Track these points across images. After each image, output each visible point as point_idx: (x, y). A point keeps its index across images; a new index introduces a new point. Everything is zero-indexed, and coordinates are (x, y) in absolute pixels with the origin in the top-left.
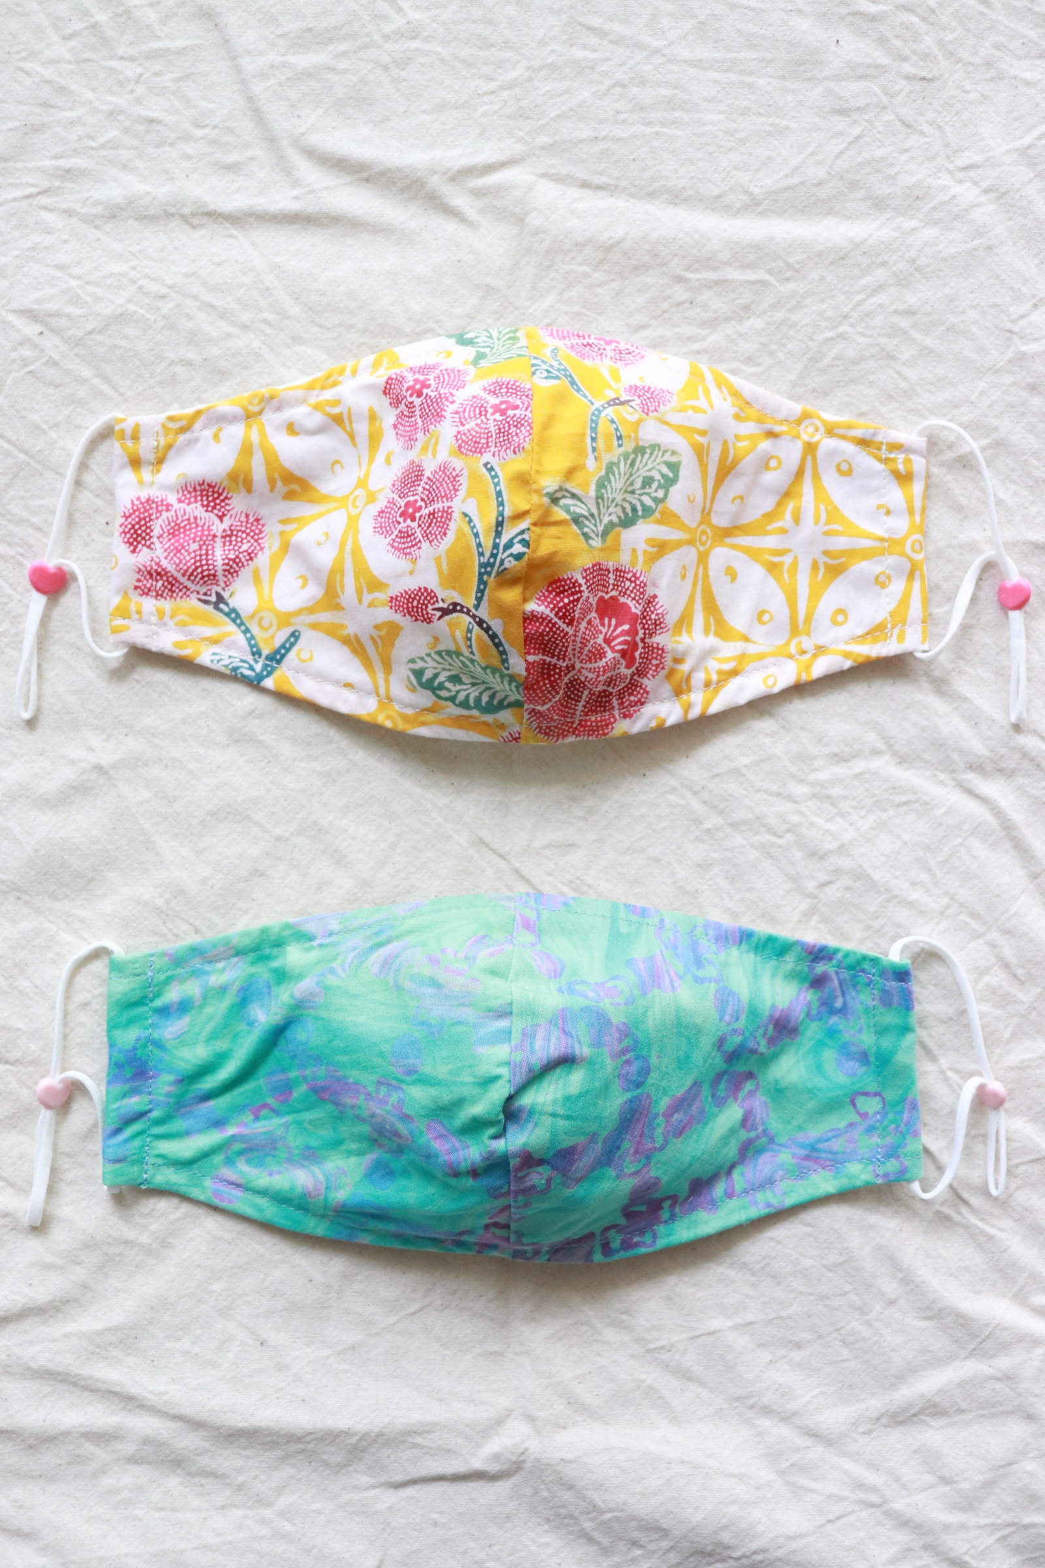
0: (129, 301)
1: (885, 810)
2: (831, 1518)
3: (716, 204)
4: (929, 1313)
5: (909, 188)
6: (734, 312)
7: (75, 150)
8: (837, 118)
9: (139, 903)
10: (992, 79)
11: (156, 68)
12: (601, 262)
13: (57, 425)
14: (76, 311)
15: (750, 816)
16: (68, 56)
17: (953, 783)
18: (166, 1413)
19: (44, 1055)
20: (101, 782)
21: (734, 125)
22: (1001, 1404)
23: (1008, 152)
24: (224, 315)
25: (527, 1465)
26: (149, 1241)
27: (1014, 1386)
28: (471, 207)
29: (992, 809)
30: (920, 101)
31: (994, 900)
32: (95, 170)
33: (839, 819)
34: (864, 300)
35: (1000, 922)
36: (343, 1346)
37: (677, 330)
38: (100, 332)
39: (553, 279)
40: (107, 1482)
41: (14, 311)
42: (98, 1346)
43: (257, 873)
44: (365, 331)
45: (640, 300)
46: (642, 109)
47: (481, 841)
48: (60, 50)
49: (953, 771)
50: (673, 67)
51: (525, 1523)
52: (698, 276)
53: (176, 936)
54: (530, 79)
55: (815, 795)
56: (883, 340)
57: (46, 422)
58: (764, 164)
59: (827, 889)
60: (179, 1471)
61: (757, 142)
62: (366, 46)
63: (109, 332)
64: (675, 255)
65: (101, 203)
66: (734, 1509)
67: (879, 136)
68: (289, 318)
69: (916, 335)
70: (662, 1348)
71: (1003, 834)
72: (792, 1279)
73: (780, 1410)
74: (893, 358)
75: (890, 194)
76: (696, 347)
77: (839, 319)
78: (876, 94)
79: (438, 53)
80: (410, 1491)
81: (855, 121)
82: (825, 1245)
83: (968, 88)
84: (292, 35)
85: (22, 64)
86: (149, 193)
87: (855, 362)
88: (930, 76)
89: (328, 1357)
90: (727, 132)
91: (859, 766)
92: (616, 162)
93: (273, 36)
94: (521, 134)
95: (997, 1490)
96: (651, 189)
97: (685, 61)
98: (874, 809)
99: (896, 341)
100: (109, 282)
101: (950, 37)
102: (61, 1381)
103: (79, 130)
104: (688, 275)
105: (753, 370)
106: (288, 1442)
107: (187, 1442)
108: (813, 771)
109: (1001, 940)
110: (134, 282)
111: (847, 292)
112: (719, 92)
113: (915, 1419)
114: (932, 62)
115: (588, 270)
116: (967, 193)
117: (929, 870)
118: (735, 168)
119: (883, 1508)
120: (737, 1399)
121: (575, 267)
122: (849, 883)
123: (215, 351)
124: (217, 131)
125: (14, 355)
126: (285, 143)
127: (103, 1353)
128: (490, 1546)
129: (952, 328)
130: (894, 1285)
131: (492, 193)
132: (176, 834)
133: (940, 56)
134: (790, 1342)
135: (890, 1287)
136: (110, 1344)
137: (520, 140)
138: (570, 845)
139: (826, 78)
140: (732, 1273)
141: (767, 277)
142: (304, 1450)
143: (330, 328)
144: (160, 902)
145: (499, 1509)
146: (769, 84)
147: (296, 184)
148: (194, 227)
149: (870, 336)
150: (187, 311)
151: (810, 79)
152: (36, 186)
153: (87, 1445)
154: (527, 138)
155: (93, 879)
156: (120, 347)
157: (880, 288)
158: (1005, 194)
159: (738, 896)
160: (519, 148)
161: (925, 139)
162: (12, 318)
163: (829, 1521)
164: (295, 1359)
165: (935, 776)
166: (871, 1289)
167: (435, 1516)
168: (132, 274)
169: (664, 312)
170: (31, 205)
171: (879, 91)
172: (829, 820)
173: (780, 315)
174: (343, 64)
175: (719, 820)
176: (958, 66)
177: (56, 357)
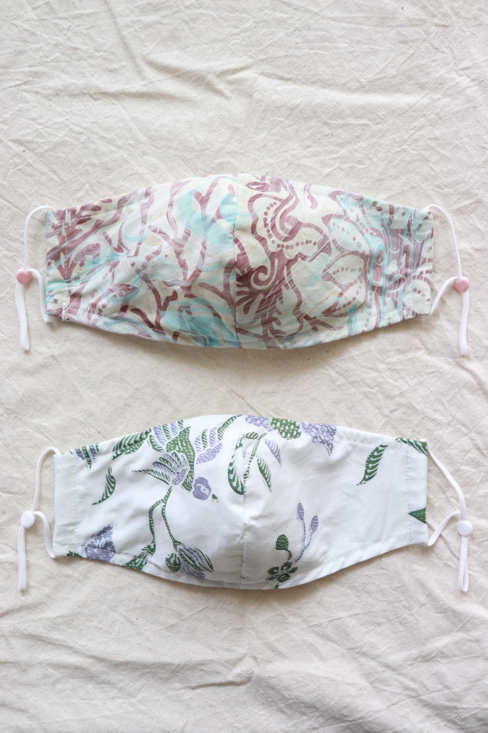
0: (65, 135)
1: (423, 376)
2: (393, 703)
3: (344, 87)
4: (441, 610)
5: (436, 79)
6: (352, 139)
7: (39, 63)
8: (402, 45)
9: (72, 420)
10: (477, 26)
11: (77, 23)
12: (289, 116)
13: (31, 195)
14: (41, 140)
15: (359, 379)
16: (35, 17)
17: (455, 363)
18: (87, 655)
19: (28, 490)
20: (54, 363)
21: (352, 49)
22: (474, 653)
23: (484, 61)
24: (110, 142)
25: (253, 679)
26: (78, 576)
27: (480, 644)
28: (227, 89)
29: (473, 376)
30: (442, 37)
31: (473, 418)
32: (48, 73)
33: (400, 380)
34: (414, 133)
35: (476, 429)
36: (168, 625)
37: (325, 148)
38: (51, 150)
39: (266, 124)
40: (59, 686)
41: (11, 140)
42: (55, 624)
43: (127, 405)
44: (177, 149)
45: (307, 134)
46: (309, 41)
47: (232, 390)
48: (32, 15)
49: (455, 357)
50: (324, 21)
51: (253, 705)
52: (335, 122)
53: (89, 435)
54: (255, 27)
55: (389, 369)
56: (423, 152)
57: (26, 193)
58: (367, 67)
59: (394, 413)
60: (92, 682)
61: (363, 57)
62: (177, 12)
63: (56, 150)
64: (324, 112)
65: (52, 89)
66: (348, 700)
67: (422, 54)
68: (141, 143)
69: (439, 149)
70: (316, 625)
71: (478, 387)
72: (377, 594)
73: (371, 654)
74: (428, 161)
75: (427, 82)
76: (334, 156)
77: (402, 142)
78: (421, 34)
79: (211, 15)
80: (199, 691)
81: (411, 47)
82: (392, 579)
83: (465, 30)
84: (142, 7)
85: (13, 22)
86: (74, 84)
87: (410, 163)
88: (447, 24)
89: (161, 630)
90: (349, 52)
91: (410, 355)
92: (296, 67)
93: (132, 7)
94: (251, 54)
95: (471, 692)
96: (313, 80)
97: (330, 18)
98: (417, 375)
99: (429, 153)
100: (56, 126)
101: (457, 5)
102: (38, 640)
103: (41, 54)
104: (330, 122)
105: (361, 166)
106: (143, 668)
107: (96, 668)
108: (388, 357)
109: (476, 437)
110: (67, 126)
111: (405, 130)
112: (345, 33)
113: (433, 659)
114: (448, 17)
115: (283, 120)
116: (464, 81)
117: (443, 404)
118: (353, 70)
119: (418, 698)
120: (351, 649)
121: (277, 118)
122: (405, 410)
123: (106, 159)
124: (106, 53)
125: (11, 161)
126: (139, 59)
127: (58, 627)
128: (236, 716)
129: (456, 146)
130: (424, 597)
131: (237, 83)
132: (89, 387)
133: (452, 15)
134: (376, 623)
135: (422, 598)
136: (61, 623)
137: (251, 57)
138: (273, 392)
139: (397, 26)
140: (349, 591)
141: (368, 122)
142: (150, 672)
143: (160, 148)
144: (82, 419)
145: (240, 698)
146: (370, 29)
147: (144, 79)
148: (96, 100)
149: (417, 150)
150: (93, 140)
151: (389, 27)
152: (21, 80)
153: (50, 669)
154: (254, 56)
155: (50, 408)
156: (61, 157)
157: (422, 127)
158: (482, 81)
159: (353, 416)
160: (250, 60)
161: (444, 55)
162: (10, 144)
163: (393, 704)
164: (146, 630)
165: (446, 360)
166: (413, 599)
167: (211, 702)
168: (67, 122)
169: (319, 139)
170: (18, 89)
171: (422, 32)
172: (396, 381)
173: (374, 140)
174: (166, 21)
175: (344, 381)
176: (461, 19)
177: (31, 162)
